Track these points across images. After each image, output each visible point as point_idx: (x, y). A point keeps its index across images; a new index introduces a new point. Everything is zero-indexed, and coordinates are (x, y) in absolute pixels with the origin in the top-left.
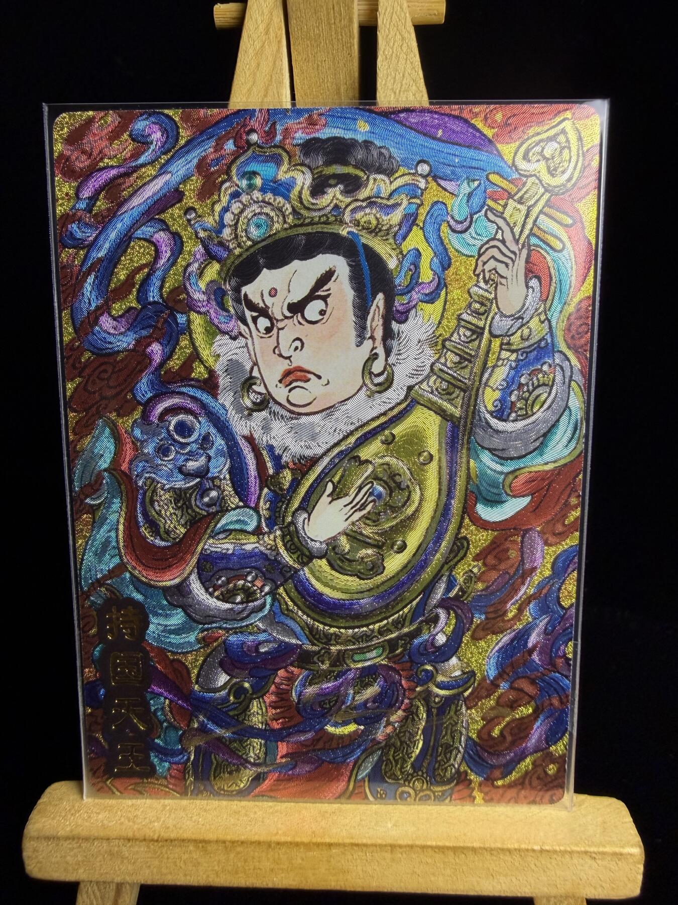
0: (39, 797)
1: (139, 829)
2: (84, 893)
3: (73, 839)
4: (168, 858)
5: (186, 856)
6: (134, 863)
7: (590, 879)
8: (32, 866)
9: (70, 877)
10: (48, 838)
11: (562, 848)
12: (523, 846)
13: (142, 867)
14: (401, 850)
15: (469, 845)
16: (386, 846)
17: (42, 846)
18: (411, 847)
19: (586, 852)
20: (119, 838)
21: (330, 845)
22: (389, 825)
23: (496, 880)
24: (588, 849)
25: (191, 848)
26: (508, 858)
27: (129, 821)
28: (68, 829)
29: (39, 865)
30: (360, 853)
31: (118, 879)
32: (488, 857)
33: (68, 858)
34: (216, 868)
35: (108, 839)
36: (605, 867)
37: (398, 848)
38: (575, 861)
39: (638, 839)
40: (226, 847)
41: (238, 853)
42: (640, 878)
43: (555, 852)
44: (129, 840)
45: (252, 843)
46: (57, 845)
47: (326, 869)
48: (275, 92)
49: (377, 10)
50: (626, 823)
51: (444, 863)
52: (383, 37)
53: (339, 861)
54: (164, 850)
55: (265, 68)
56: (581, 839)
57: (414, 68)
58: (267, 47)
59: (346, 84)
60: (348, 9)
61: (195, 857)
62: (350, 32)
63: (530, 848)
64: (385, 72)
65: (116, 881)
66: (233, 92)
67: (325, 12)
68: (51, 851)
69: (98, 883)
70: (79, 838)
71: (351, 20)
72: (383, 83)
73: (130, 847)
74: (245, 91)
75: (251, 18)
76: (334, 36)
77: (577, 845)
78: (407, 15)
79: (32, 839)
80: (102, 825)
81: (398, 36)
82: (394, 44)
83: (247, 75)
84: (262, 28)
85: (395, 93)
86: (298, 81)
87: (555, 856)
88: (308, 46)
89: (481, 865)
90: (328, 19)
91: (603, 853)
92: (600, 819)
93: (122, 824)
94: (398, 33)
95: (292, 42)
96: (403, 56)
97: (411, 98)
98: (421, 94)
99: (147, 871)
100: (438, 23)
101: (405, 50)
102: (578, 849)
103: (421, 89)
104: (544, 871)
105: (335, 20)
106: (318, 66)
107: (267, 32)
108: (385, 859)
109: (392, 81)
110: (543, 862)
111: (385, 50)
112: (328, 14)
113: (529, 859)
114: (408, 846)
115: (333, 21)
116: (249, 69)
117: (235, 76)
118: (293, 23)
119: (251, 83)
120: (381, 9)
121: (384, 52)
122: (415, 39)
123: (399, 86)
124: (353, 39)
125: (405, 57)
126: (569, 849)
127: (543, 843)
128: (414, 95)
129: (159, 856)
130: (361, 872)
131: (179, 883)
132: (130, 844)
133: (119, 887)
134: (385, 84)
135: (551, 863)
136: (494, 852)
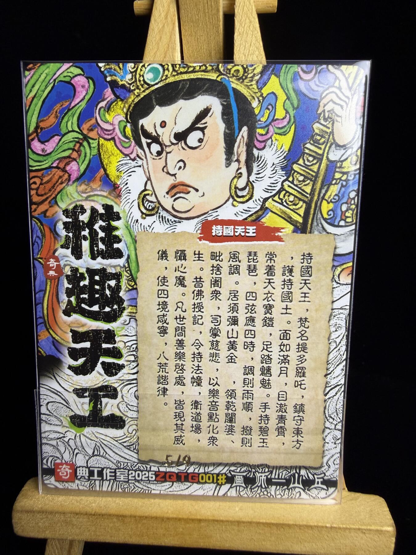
0: (23, 486)
1: (83, 508)
2: (50, 545)
3: (43, 512)
4: (101, 526)
5: (111, 525)
6: (80, 528)
7: (362, 545)
8: (18, 528)
9: (41, 536)
10: (28, 512)
11: (344, 526)
12: (320, 524)
13: (84, 531)
14: (244, 525)
15: (287, 522)
16: (234, 522)
17: (25, 516)
18: (250, 523)
19: (359, 529)
20: (71, 513)
21: (200, 521)
22: (237, 509)
23: (302, 545)
24: (360, 527)
25: (115, 520)
26: (310, 532)
27: (77, 502)
28: (40, 506)
29: (22, 528)
30: (218, 526)
31: (70, 538)
32: (298, 531)
33: (40, 524)
34: (130, 532)
35: (64, 513)
36: (371, 539)
37: (242, 524)
38: (352, 534)
39: (392, 521)
40: (136, 520)
41: (144, 524)
42: (393, 546)
43: (340, 528)
44: (77, 514)
45: (152, 518)
46: (33, 516)
47: (197, 535)
48: (171, 55)
49: (234, 4)
50: (385, 511)
51: (271, 534)
52: (238, 21)
53: (205, 531)
54: (98, 521)
55: (165, 39)
56: (356, 521)
57: (257, 40)
58: (166, 27)
59: (215, 50)
60: (216, 3)
61: (117, 525)
62: (218, 17)
63: (324, 525)
64: (239, 42)
65: (69, 539)
66: (145, 55)
67: (202, 5)
68: (29, 520)
69: (58, 540)
70: (46, 512)
71: (218, 10)
72: (238, 49)
73: (77, 518)
74: (152, 54)
75: (156, 9)
76: (207, 20)
77: (353, 524)
78: (253, 7)
79: (18, 511)
80: (61, 504)
81: (248, 21)
82: (245, 25)
83: (154, 45)
84: (163, 15)
85: (245, 56)
86: (186, 48)
87: (340, 531)
88: (191, 26)
89: (293, 535)
90: (204, 10)
91: (370, 530)
92: (368, 509)
93: (73, 504)
94: (247, 19)
95: (181, 24)
96: (250, 33)
97: (255, 59)
98: (261, 57)
99: (88, 534)
100: (273, 12)
101: (251, 29)
102: (354, 527)
103: (261, 53)
104: (333, 540)
105: (208, 10)
106: (198, 39)
107: (166, 18)
108: (234, 530)
109: (243, 48)
110: (332, 535)
111: (239, 28)
112: (204, 6)
113: (323, 532)
114: (249, 522)
115: (207, 11)
116: (155, 40)
117: (146, 45)
118: (182, 12)
119: (156, 50)
120: (237, 3)
121: (238, 30)
122: (258, 22)
123: (248, 51)
124: (220, 22)
125: (252, 33)
126: (348, 527)
127: (333, 523)
128: (257, 57)
129: (95, 525)
130: (219, 537)
131: (107, 541)
132: (77, 517)
133: (72, 542)
134: (239, 50)
135: (337, 535)
136: (302, 528)
